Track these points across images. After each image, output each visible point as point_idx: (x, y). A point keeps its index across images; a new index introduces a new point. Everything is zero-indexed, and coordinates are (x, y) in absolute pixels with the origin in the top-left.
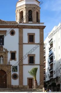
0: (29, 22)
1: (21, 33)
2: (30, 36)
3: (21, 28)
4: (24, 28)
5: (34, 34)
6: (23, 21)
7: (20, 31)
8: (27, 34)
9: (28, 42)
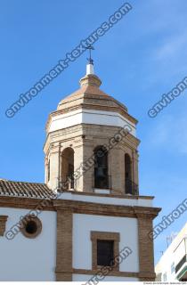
0: (98, 191)
1: (64, 229)
2: (99, 241)
3: (66, 210)
4: (77, 211)
5: (117, 235)
6: (72, 187)
7: (59, 222)
8: (89, 233)
9: (93, 264)
